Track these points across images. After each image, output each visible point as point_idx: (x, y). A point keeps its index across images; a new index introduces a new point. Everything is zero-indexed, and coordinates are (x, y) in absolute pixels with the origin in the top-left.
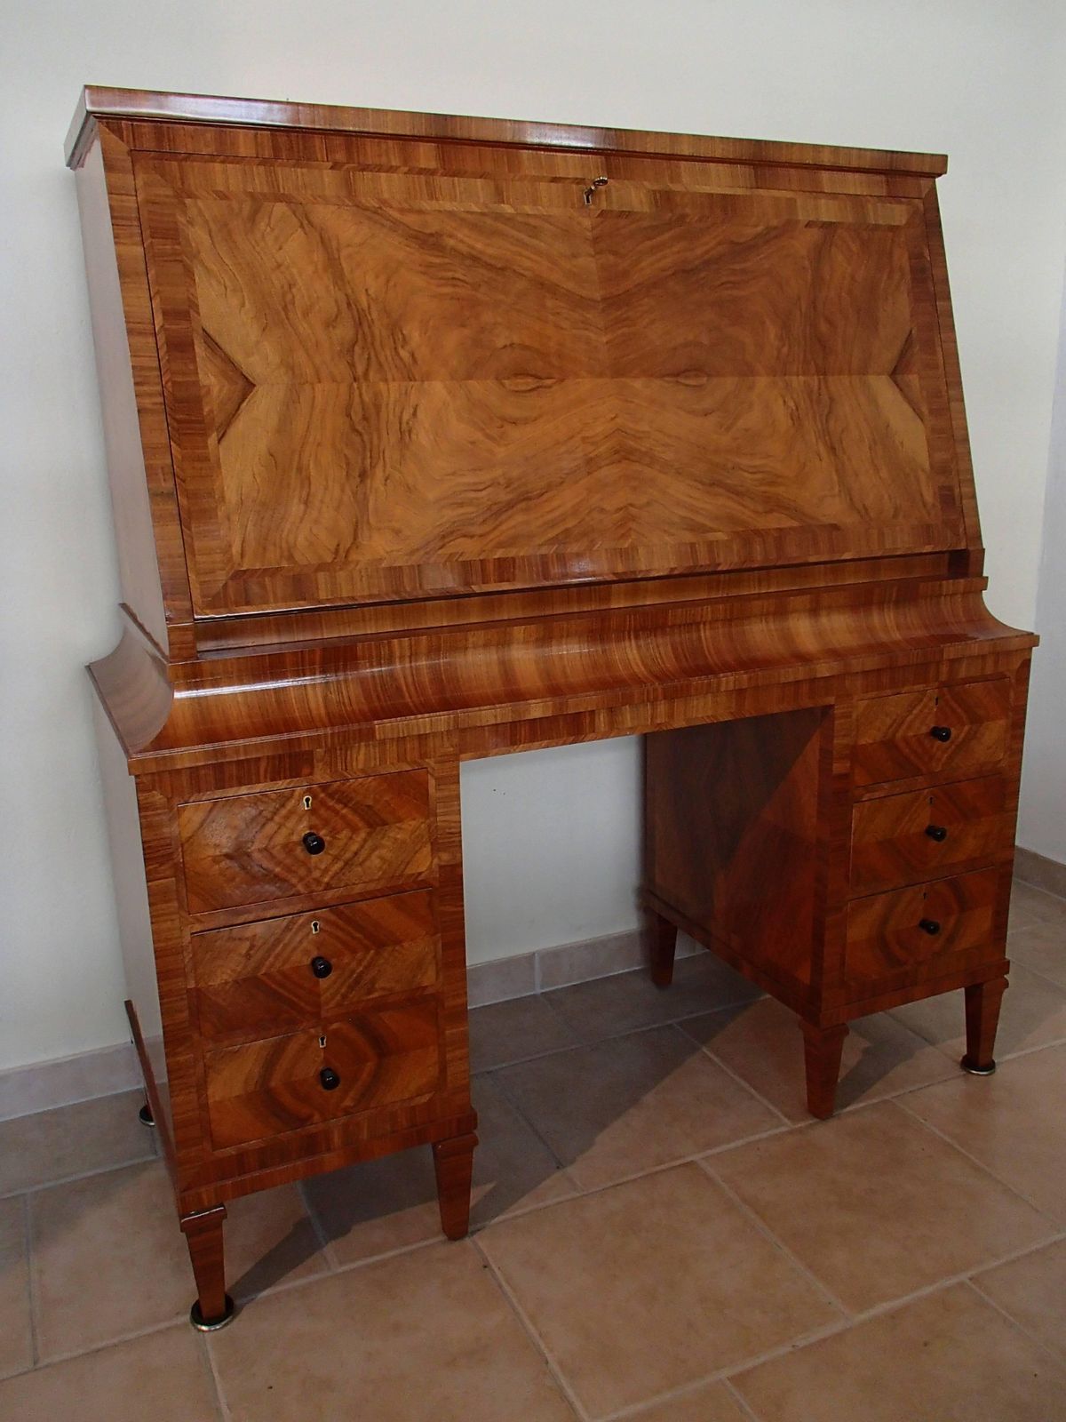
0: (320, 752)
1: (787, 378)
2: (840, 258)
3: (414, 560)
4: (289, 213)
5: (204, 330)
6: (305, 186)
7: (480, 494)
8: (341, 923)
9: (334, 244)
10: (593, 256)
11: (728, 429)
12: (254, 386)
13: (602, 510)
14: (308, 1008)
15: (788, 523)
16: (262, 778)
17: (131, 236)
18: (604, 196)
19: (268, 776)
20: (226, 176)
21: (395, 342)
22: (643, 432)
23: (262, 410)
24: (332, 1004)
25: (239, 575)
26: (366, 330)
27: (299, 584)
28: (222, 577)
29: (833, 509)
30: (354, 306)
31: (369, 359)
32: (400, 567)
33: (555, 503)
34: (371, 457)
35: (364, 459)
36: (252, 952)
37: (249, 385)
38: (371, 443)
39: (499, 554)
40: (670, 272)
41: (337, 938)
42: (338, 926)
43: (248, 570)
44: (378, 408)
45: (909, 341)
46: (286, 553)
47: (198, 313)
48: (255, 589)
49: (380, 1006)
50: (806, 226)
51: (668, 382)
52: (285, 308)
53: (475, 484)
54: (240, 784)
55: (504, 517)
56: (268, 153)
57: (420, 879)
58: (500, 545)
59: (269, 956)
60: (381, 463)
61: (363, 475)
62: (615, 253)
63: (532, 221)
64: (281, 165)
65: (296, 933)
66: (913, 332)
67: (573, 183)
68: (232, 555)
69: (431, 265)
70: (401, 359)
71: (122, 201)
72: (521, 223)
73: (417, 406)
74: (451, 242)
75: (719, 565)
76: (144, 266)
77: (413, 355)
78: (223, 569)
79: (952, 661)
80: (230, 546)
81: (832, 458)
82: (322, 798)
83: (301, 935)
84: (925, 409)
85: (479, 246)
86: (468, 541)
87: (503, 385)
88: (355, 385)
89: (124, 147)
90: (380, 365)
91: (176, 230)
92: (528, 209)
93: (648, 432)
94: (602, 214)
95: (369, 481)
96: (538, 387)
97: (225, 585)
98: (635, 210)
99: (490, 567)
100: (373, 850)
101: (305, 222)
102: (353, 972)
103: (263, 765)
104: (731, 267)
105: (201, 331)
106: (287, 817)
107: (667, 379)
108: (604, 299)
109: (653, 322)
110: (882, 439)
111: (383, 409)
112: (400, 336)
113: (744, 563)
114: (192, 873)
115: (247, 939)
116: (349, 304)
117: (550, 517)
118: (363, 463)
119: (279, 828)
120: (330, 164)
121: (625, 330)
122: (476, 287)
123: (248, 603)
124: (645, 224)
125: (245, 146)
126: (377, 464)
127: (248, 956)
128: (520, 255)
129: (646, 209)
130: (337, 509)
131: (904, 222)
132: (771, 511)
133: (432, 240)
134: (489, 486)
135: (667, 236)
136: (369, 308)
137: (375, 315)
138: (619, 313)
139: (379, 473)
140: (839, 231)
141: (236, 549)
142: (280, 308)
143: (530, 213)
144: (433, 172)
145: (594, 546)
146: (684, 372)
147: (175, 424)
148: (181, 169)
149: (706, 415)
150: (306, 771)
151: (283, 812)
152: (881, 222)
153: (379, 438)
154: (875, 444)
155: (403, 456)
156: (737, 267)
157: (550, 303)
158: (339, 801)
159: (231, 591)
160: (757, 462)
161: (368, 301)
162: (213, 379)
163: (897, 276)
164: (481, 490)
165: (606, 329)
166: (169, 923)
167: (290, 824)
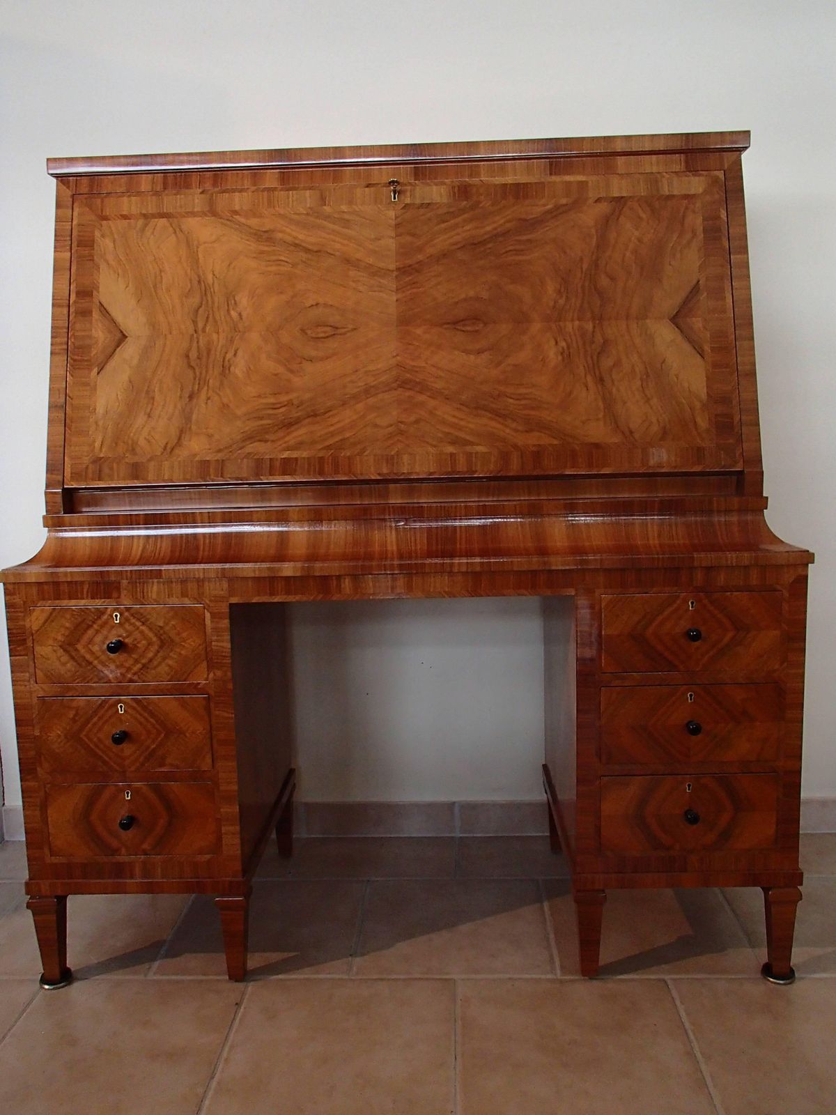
0: (124, 582)
1: (561, 323)
2: (628, 226)
3: (219, 456)
4: (168, 225)
5: (100, 303)
6: (181, 207)
7: (276, 411)
8: (139, 709)
9: (195, 243)
10: (393, 238)
11: (499, 364)
12: (127, 337)
13: (376, 426)
14: (118, 768)
15: (546, 440)
16: (85, 596)
17: (65, 246)
18: (408, 194)
19: (90, 596)
20: (130, 205)
21: (228, 306)
22: (420, 367)
23: (130, 351)
24: (133, 769)
25: (97, 460)
26: (209, 299)
27: (136, 471)
28: (86, 460)
29: (598, 431)
30: (202, 283)
31: (208, 318)
32: (208, 461)
33: (336, 420)
34: (199, 384)
35: (194, 384)
36: (77, 718)
37: (125, 337)
38: (201, 374)
39: (286, 455)
40: (459, 246)
41: (136, 719)
42: (137, 711)
43: (103, 457)
44: (209, 351)
45: (695, 290)
46: (130, 448)
47: (98, 292)
48: (106, 470)
49: (169, 777)
50: (596, 202)
51: (446, 329)
52: (155, 287)
53: (274, 404)
54: (70, 598)
55: (293, 429)
56: (159, 187)
57: (199, 687)
58: (288, 449)
59: (89, 723)
60: (206, 388)
61: (191, 397)
62: (413, 235)
63: (346, 216)
64: (167, 195)
65: (107, 711)
66: (700, 282)
67: (384, 186)
68: (94, 447)
69: (262, 252)
70: (231, 317)
71: (63, 225)
72: (338, 219)
73: (237, 350)
74: (280, 235)
75: (475, 472)
76: (69, 264)
77: (240, 315)
78: (87, 456)
79: (709, 569)
80: (94, 442)
81: (600, 387)
82: (127, 616)
83: (110, 713)
84: (707, 348)
85: (301, 237)
86: (263, 444)
87: (306, 334)
88: (195, 335)
89: (69, 193)
90: (215, 321)
91: (93, 241)
92: (344, 208)
93: (424, 367)
94: (406, 206)
95: (195, 400)
96: (334, 334)
97: (87, 468)
98: (434, 202)
99: (278, 464)
100: (164, 659)
101: (178, 230)
102: (148, 747)
103: (86, 587)
104: (517, 238)
105: (98, 304)
106: (102, 626)
107: (446, 326)
108: (398, 269)
109: (439, 284)
110: (654, 373)
111: (213, 352)
112: (233, 302)
113: (500, 471)
114: (39, 656)
115: (74, 708)
116: (199, 282)
117: (332, 429)
118: (192, 388)
119: (96, 633)
120: (201, 190)
121: (415, 290)
122: (294, 265)
123: (100, 479)
124: (440, 211)
125: (145, 184)
126: (202, 388)
127: (74, 720)
128: (334, 241)
129: (445, 200)
130: (169, 419)
131: (701, 190)
132: (531, 430)
133: (266, 235)
134: (285, 406)
135: (459, 219)
136: (213, 284)
137: (216, 288)
138: (410, 278)
139: (203, 396)
140: (629, 203)
141: (97, 444)
142: (151, 286)
143: (346, 210)
144: (274, 189)
145: (364, 452)
146: (462, 321)
147: (72, 361)
148: (102, 202)
149: (478, 353)
150: (115, 595)
151: (99, 622)
152: (676, 193)
153: (207, 372)
154: (648, 376)
155: (222, 384)
156: (524, 238)
157: (352, 273)
158: (139, 620)
159: (90, 471)
160: (522, 391)
161: (213, 278)
162: (100, 333)
163: (688, 236)
164: (279, 408)
165: (397, 290)
166: (23, 687)
167: (105, 632)
